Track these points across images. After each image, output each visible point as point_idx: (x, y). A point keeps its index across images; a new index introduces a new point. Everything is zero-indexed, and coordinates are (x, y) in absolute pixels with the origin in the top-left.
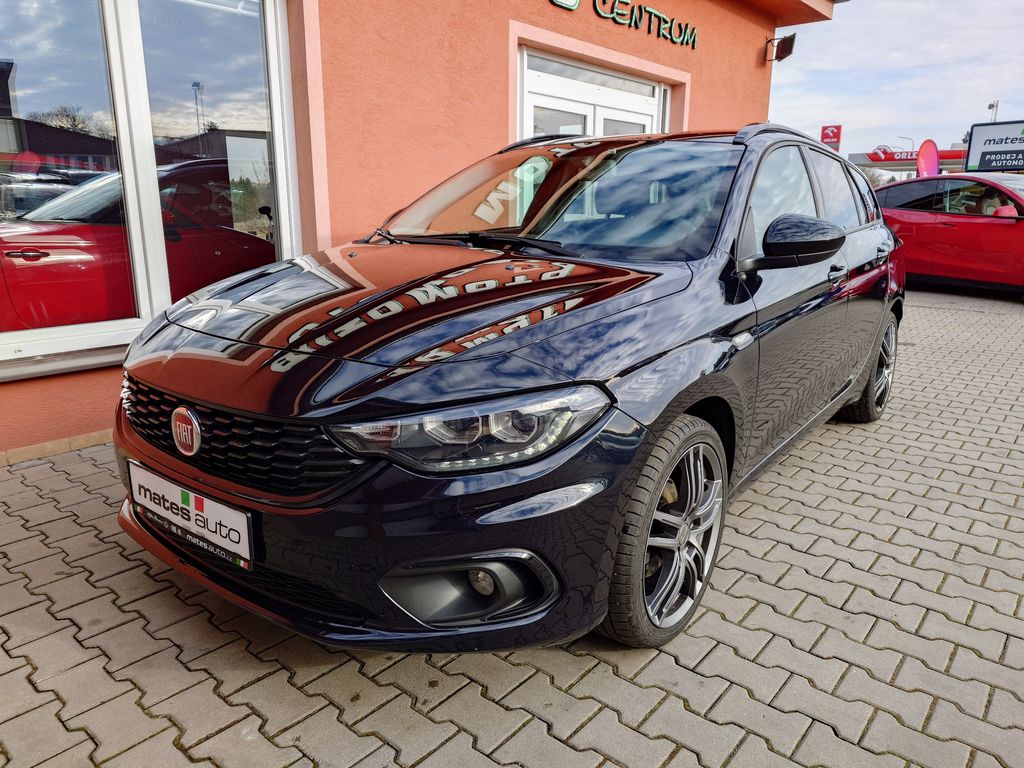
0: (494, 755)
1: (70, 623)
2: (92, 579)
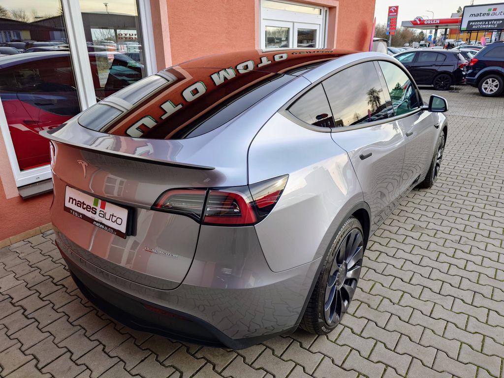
1: (110, 322)
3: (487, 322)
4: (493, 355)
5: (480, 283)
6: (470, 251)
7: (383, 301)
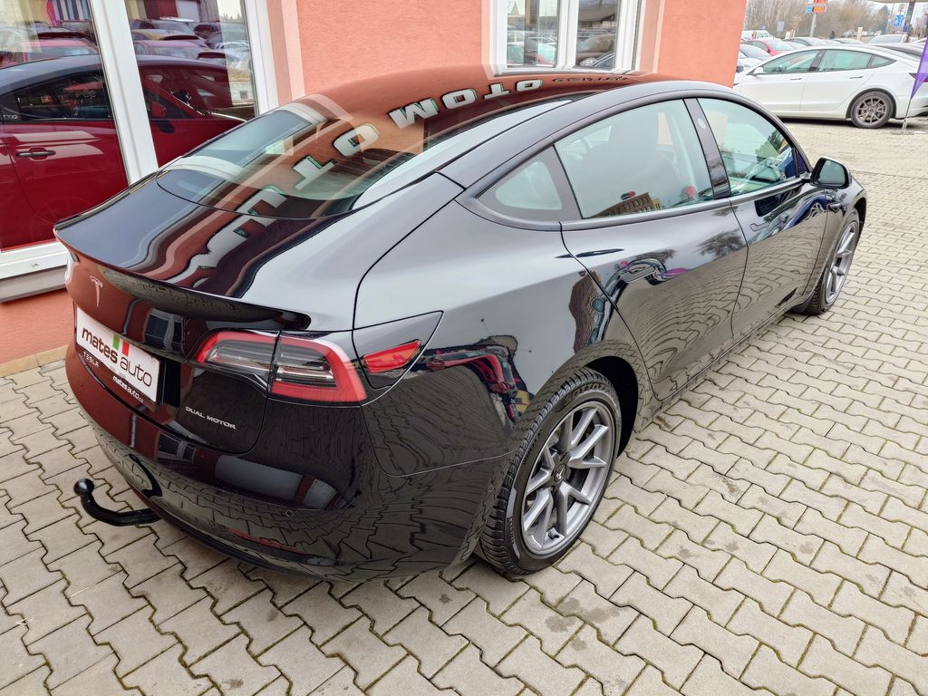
0: (434, 681)
1: (95, 538)
2: (112, 493)
3: (830, 605)
4: (820, 677)
5: (841, 522)
6: (845, 453)
7: (627, 543)
